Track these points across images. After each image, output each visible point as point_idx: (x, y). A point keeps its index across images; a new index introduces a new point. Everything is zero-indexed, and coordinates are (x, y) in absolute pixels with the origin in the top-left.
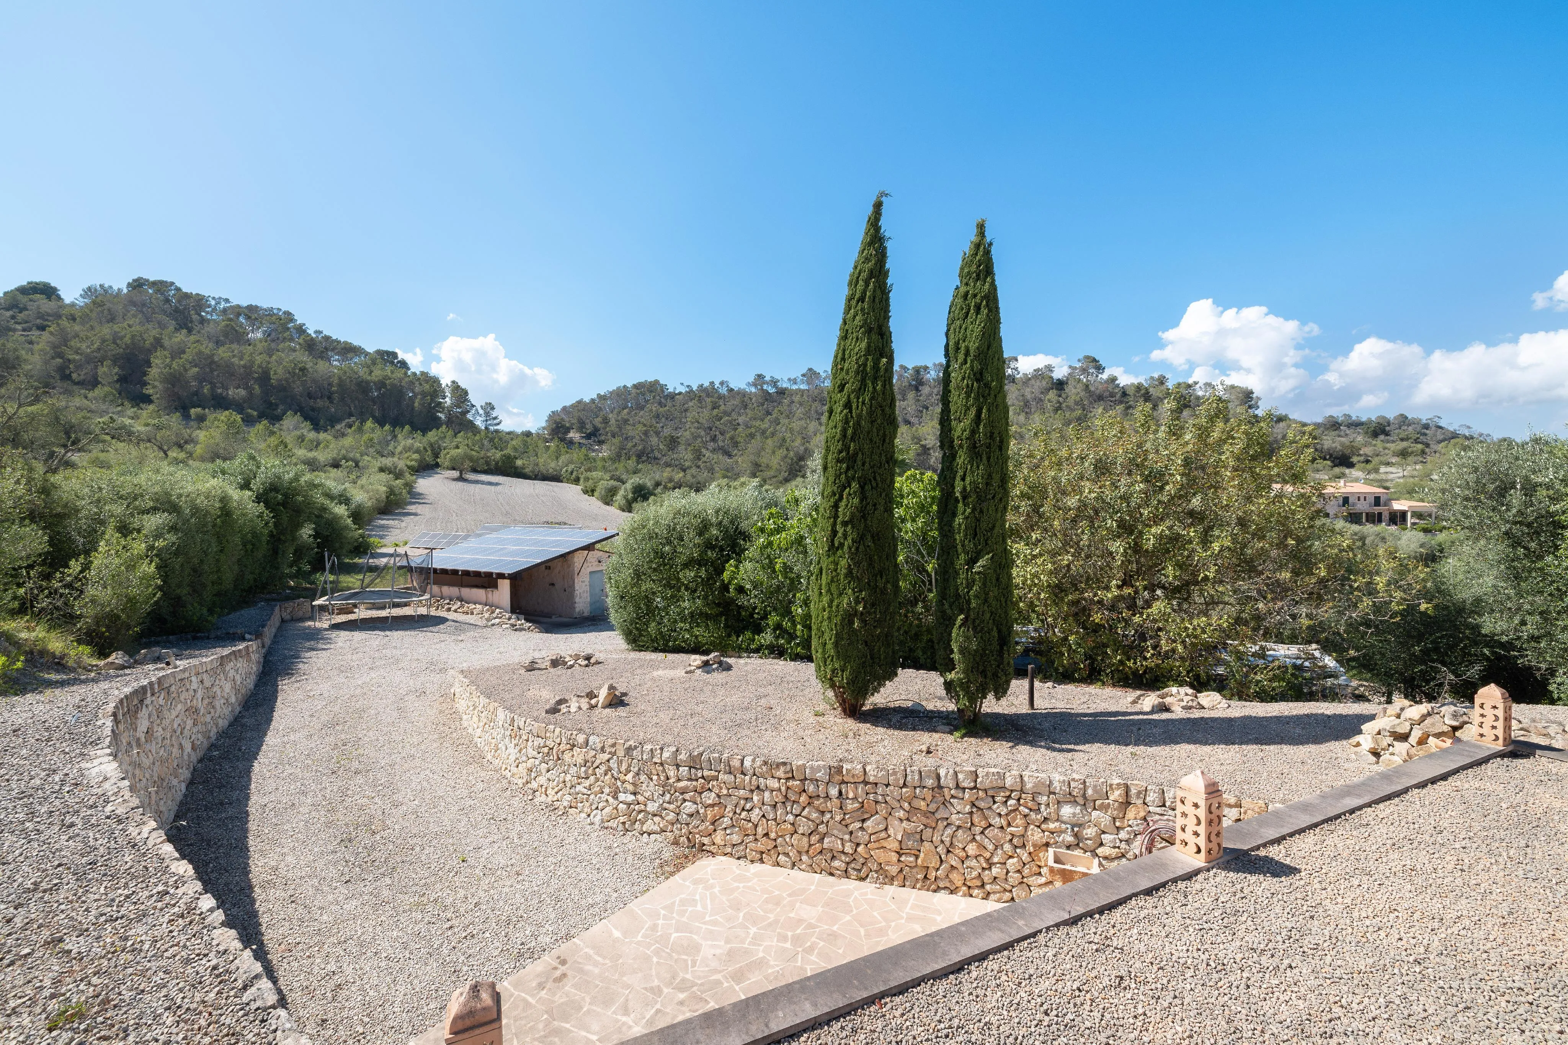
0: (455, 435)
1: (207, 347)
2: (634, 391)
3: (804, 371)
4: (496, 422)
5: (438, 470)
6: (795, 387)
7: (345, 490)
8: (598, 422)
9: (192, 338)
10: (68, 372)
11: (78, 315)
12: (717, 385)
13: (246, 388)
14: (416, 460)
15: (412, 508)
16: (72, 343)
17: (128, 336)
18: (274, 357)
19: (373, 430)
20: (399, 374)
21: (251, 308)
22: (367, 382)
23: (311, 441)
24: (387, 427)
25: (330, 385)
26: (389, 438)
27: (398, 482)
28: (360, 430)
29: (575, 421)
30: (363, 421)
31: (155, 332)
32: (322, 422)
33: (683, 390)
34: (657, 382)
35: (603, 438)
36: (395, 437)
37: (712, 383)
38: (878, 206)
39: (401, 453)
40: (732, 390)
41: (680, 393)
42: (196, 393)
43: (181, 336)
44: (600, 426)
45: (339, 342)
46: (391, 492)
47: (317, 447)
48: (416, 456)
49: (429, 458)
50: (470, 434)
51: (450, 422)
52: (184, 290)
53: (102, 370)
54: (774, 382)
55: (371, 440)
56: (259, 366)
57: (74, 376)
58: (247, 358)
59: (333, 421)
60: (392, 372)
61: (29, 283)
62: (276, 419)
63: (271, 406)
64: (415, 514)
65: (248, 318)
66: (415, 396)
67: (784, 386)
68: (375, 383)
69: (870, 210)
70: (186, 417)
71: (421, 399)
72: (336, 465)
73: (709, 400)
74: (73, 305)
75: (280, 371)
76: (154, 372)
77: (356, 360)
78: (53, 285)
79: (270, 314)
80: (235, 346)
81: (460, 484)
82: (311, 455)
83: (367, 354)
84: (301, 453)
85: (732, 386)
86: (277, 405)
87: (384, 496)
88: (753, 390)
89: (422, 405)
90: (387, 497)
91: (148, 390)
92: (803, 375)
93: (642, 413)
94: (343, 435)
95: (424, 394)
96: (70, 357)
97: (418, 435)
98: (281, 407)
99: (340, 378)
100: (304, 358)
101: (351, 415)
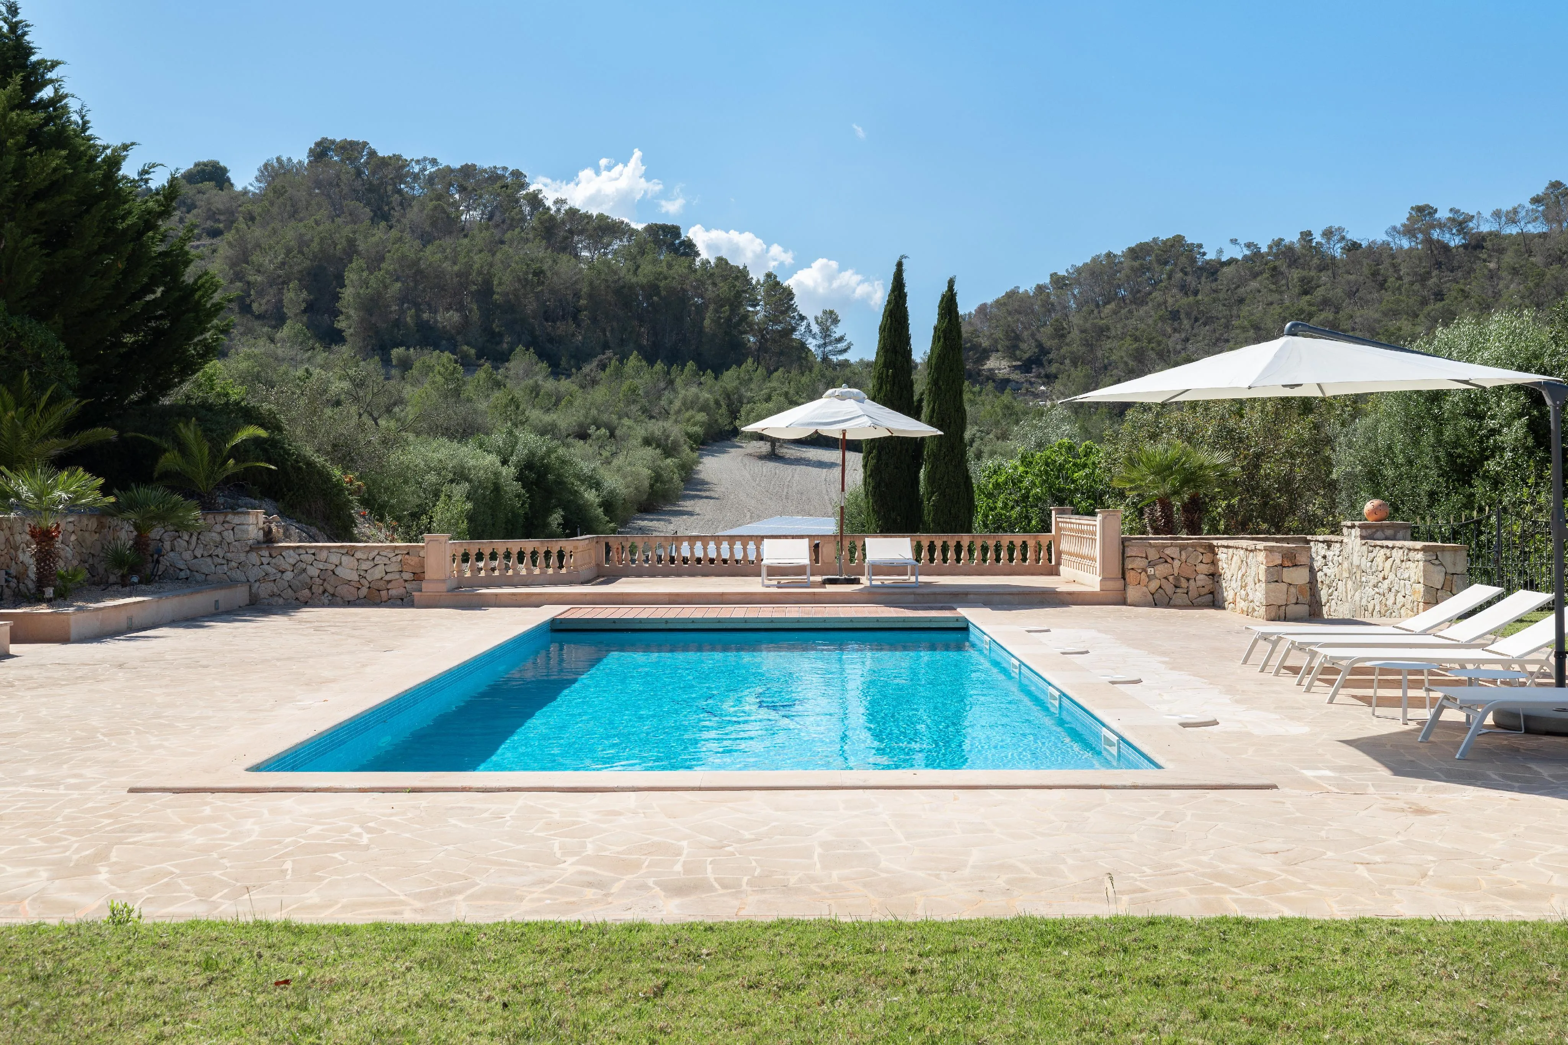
0: (770, 373)
1: (410, 247)
2: (1127, 263)
3: (1540, 190)
4: (841, 346)
5: (736, 440)
6: (1513, 230)
7: (594, 470)
8: (1045, 335)
9: (394, 233)
10: (248, 301)
11: (257, 210)
12: (1318, 238)
13: (461, 308)
14: (702, 424)
15: (688, 505)
16: (254, 258)
17: (317, 240)
18: (499, 255)
19: (638, 371)
20: (680, 267)
21: (468, 171)
22: (631, 287)
23: (549, 395)
24: (659, 366)
25: (577, 295)
26: (662, 385)
27: (669, 461)
28: (619, 374)
29: (999, 334)
30: (623, 358)
31: (347, 231)
32: (563, 362)
33: (1239, 253)
34: (1178, 240)
35: (1053, 369)
36: (671, 382)
37: (1306, 236)
38: (900, 265)
39: (679, 412)
40: (1354, 247)
41: (1231, 261)
42: (397, 324)
43: (379, 233)
44: (1048, 343)
45: (589, 217)
46: (657, 478)
47: (556, 404)
48: (702, 417)
49: (723, 421)
50: (794, 372)
51: (762, 347)
52: (380, 154)
53: (289, 295)
54: (1460, 223)
55: (634, 390)
56: (480, 273)
57: (255, 306)
58: (462, 260)
59: (580, 357)
60: (670, 266)
61: (196, 165)
62: (501, 358)
63: (494, 337)
64: (690, 514)
65: (462, 189)
66: (705, 306)
67: (1485, 228)
68: (642, 287)
69: (894, 269)
70: (386, 362)
71: (716, 311)
72: (583, 436)
73: (1295, 274)
74: (245, 192)
75: (507, 277)
76: (348, 293)
77: (616, 245)
78: (222, 164)
79: (494, 177)
80: (447, 241)
81: (771, 465)
82: (548, 418)
83: (633, 232)
84: (535, 415)
85: (1353, 235)
86: (501, 335)
87: (647, 483)
88: (1406, 244)
89: (716, 321)
90: (652, 486)
91: (341, 324)
92: (1536, 200)
93: (1142, 311)
94: (594, 382)
95: (720, 302)
96: (251, 278)
97: (708, 378)
98: (507, 339)
99: (591, 283)
100: (537, 250)
101: (606, 346)
